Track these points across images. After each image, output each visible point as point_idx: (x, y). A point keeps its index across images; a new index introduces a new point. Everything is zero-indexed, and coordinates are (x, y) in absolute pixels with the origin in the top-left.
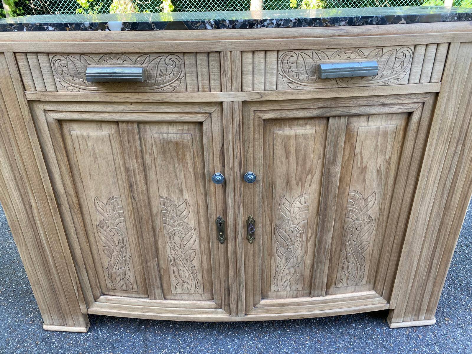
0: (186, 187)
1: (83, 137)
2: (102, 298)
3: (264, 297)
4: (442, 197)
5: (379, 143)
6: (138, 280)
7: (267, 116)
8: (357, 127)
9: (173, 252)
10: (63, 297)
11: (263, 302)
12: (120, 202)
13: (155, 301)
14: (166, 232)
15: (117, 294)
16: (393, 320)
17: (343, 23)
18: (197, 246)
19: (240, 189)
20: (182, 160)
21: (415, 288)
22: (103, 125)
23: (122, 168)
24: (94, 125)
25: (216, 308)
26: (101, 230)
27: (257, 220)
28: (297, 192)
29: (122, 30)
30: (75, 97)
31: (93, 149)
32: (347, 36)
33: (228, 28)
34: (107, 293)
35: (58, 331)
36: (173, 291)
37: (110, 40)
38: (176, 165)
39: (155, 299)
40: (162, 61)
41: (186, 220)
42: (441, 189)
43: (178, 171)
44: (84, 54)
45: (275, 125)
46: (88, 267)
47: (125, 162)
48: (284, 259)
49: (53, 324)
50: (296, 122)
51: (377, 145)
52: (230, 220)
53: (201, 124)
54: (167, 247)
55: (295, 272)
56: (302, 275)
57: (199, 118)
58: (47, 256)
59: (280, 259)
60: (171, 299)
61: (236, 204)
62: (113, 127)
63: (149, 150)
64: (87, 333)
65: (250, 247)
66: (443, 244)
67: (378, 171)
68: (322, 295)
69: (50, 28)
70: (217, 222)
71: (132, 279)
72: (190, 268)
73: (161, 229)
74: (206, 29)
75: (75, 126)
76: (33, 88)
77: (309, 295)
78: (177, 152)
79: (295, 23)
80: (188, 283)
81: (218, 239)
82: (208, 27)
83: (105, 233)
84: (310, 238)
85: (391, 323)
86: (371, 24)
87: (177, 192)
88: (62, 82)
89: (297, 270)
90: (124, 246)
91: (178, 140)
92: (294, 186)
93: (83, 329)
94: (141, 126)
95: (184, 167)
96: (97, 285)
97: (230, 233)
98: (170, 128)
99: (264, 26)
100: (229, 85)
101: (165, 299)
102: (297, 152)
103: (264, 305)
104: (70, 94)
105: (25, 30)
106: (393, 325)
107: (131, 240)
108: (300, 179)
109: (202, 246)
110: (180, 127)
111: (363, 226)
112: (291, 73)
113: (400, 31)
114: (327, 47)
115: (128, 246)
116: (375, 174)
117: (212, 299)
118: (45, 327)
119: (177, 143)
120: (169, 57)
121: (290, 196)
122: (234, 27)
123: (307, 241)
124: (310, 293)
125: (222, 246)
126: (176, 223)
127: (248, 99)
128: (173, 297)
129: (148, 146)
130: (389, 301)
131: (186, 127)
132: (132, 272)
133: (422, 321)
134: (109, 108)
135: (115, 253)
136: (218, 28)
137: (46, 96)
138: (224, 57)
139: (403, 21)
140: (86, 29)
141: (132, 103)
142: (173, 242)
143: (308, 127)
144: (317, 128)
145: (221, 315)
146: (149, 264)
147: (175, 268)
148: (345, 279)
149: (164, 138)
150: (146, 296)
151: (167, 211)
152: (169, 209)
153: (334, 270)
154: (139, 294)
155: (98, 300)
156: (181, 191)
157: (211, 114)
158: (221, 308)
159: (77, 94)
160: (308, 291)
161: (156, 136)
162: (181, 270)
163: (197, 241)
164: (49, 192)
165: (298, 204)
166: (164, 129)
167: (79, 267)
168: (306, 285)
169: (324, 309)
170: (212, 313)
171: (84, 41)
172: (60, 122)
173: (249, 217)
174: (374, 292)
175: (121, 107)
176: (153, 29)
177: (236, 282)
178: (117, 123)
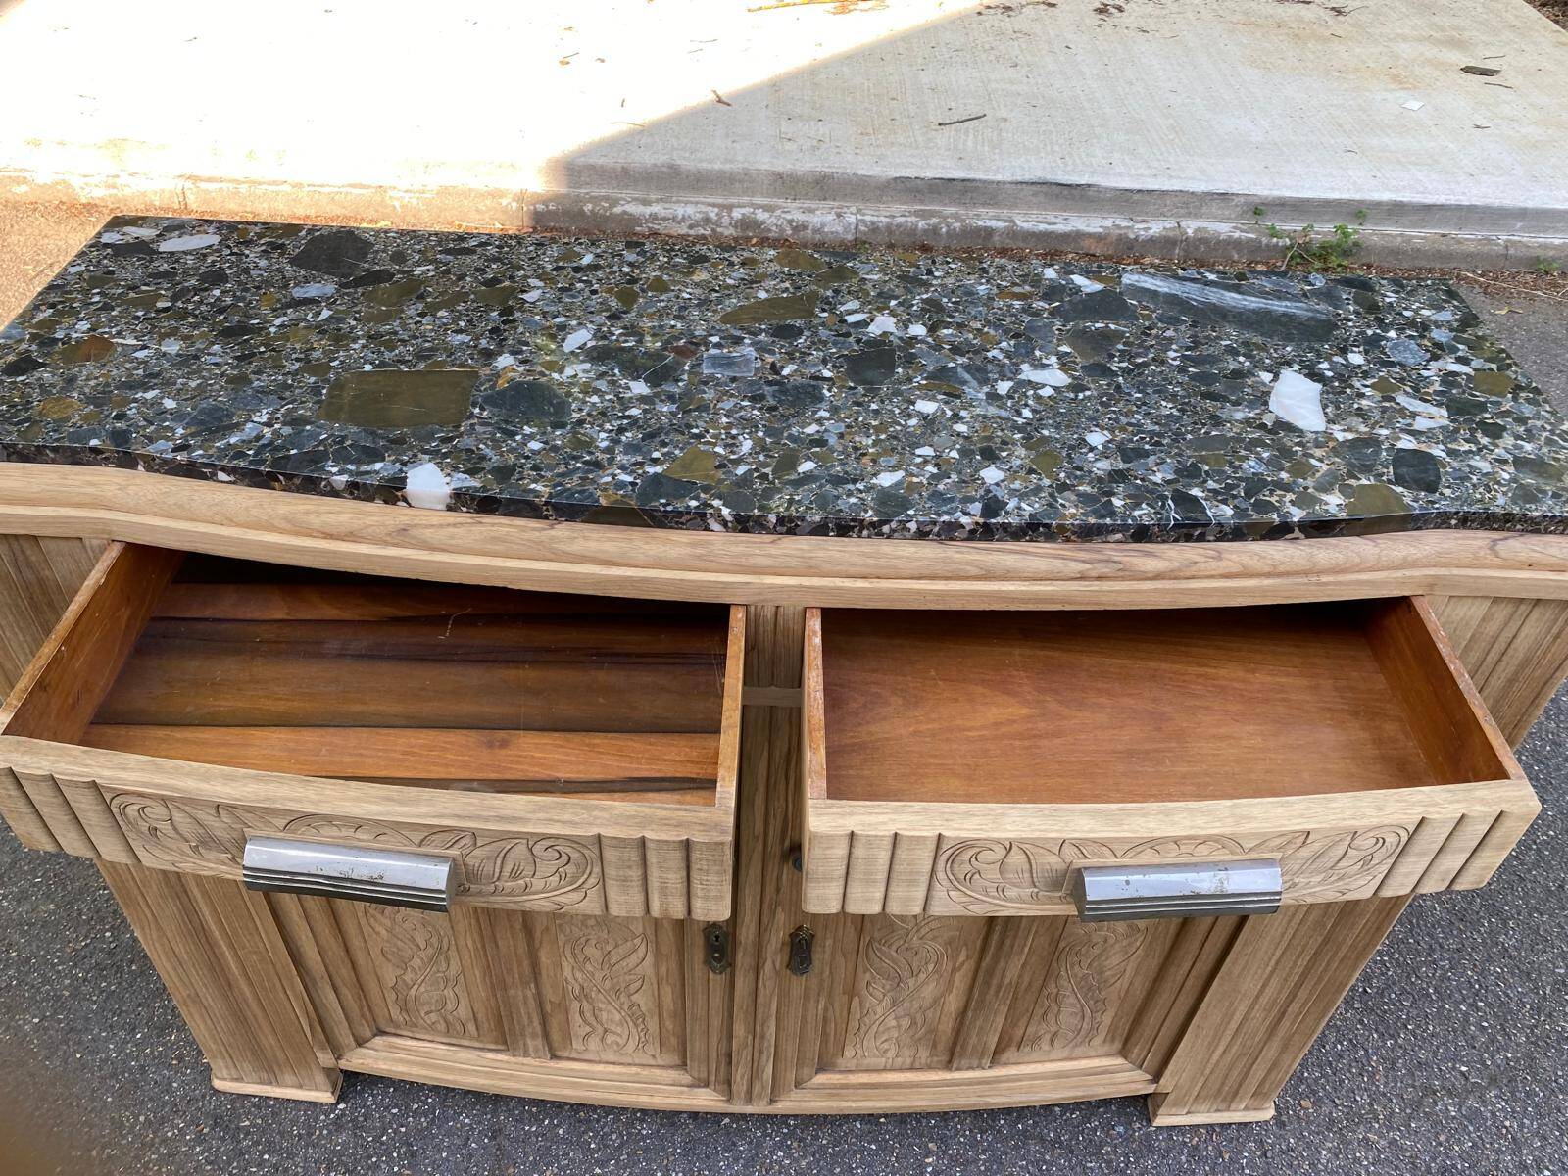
2: (378, 1041)
3: (821, 1069)
6: (481, 1016)
9: (579, 975)
10: (267, 1030)
11: (821, 1078)
13: (526, 1061)
14: (561, 937)
15: (420, 1037)
16: (1162, 1111)
17: (1119, 536)
18: (646, 969)
21: (1229, 1057)
25: (691, 1086)
26: (379, 916)
27: (819, 935)
29: (449, 508)
33: (774, 531)
35: (255, 1096)
36: (577, 1044)
39: (526, 1055)
46: (338, 982)
48: (886, 1002)
49: (239, 1079)
54: (565, 964)
55: (914, 1024)
56: (932, 1031)
58: (223, 954)
59: (875, 1002)
60: (569, 1059)
61: (766, 906)
64: (338, 1103)
65: (797, 984)
66: (1320, 979)
68: (980, 1067)
69: (222, 476)
71: (462, 1014)
72: (626, 1008)
73: (547, 929)
74: (707, 529)
77: (948, 1066)
79: (973, 532)
80: (619, 1034)
81: (709, 965)
82: (715, 526)
84: (963, 964)
85: (1155, 1115)
86: (1201, 538)
89: (920, 1021)
90: (442, 951)
93: (326, 1097)
96: (363, 1016)
97: (743, 957)
99: (880, 534)
101: (554, 1057)
103: (823, 1086)
105: (140, 467)
106: (1160, 1121)
107: (462, 943)
109: (663, 970)
111: (1112, 940)
113: (1282, 569)
115: (453, 953)
117: (683, 1068)
118: (217, 1084)
122: (791, 532)
123: (954, 970)
124: (950, 1062)
125: (717, 981)
128: (575, 1057)
130: (1157, 1077)
132: (464, 1002)
133: (1239, 1114)
135: (416, 963)
136: (744, 530)
139: (1297, 533)
140: (337, 495)
142: (581, 957)
145: (706, 1101)
146: (512, 992)
147: (585, 1003)
148: (1048, 1037)
150: (502, 1047)
153: (1019, 1020)
154: (481, 1042)
155: (367, 1044)
158: (707, 1085)
160: (945, 1058)
162: (600, 1010)
163: (649, 960)
167: (314, 983)
168: (940, 1047)
170: (680, 1094)
173: (800, 928)
174: (1120, 1061)
176: (542, 517)
177: (750, 1048)
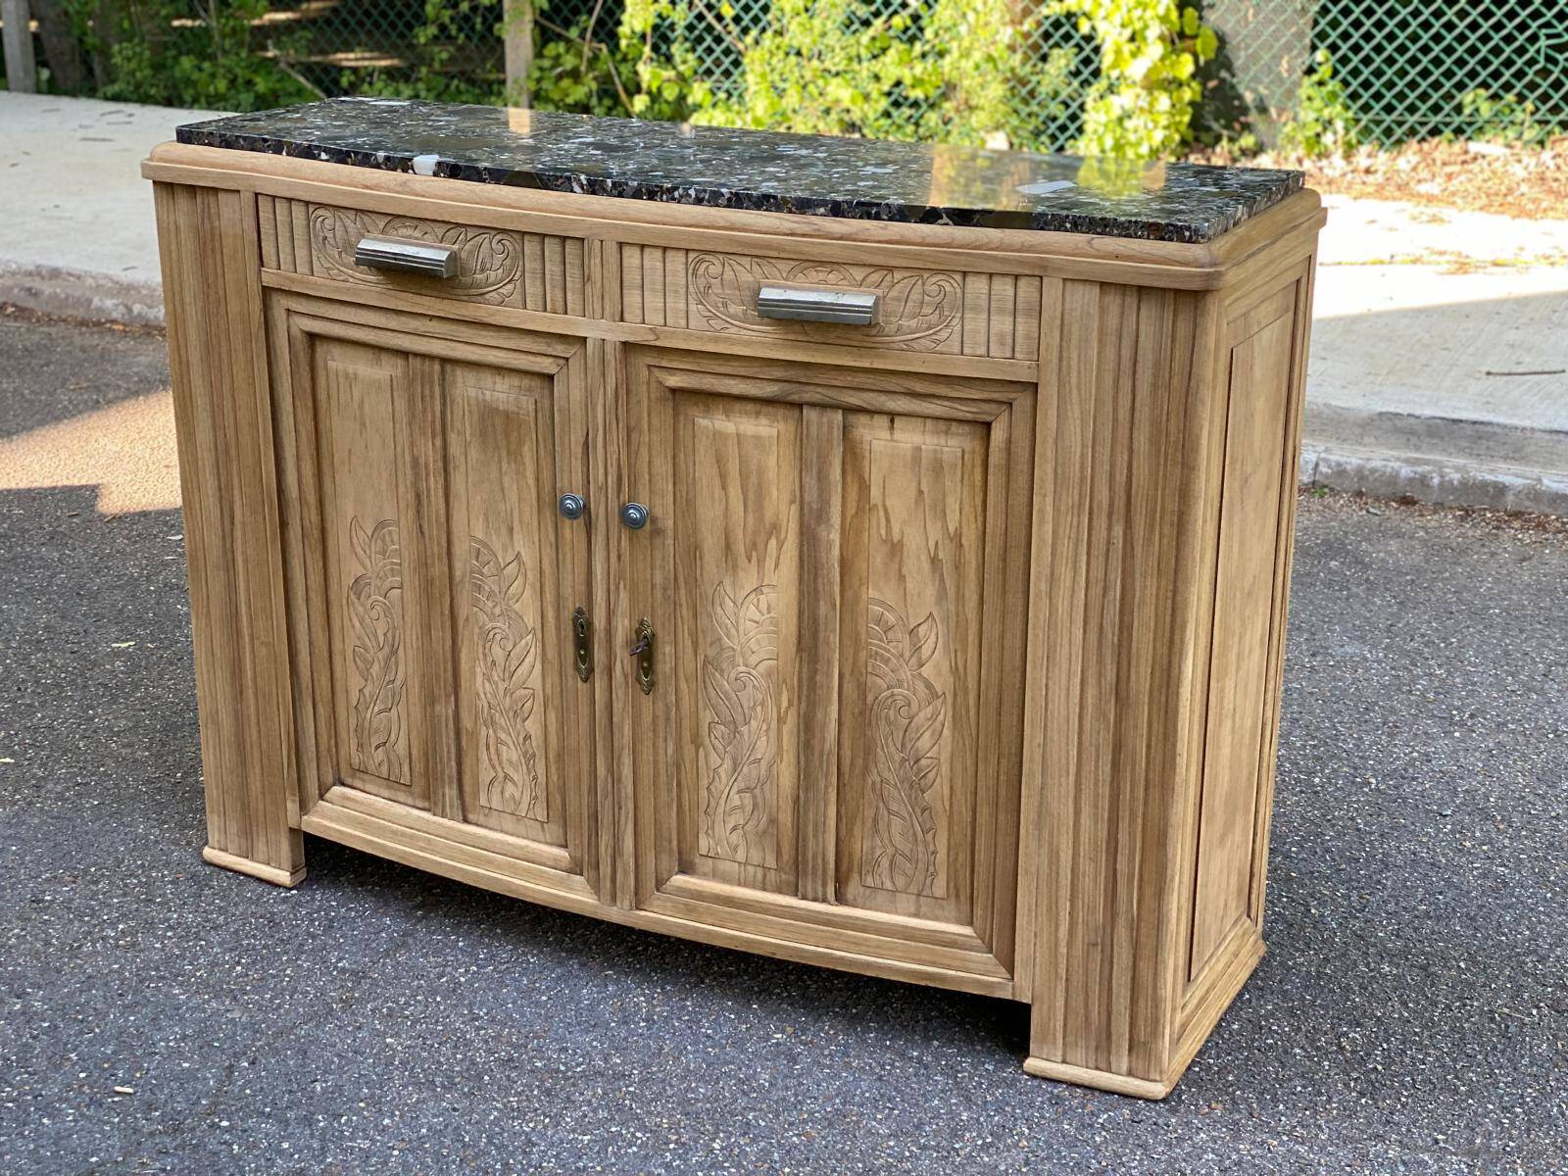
0: (521, 522)
1: (347, 376)
2: (337, 789)
3: (686, 868)
5: (925, 488)
6: (415, 752)
7: (674, 381)
8: (867, 438)
9: (487, 684)
10: (258, 771)
11: (679, 880)
12: (396, 537)
13: (442, 821)
14: (476, 630)
15: (368, 787)
16: (1033, 1047)
17: (822, 210)
18: (535, 680)
19: (619, 542)
20: (515, 455)
21: (1079, 944)
22: (385, 357)
23: (408, 458)
24: (369, 354)
25: (569, 871)
26: (356, 602)
27: (660, 634)
28: (749, 579)
29: (435, 174)
30: (338, 290)
31: (361, 405)
32: (819, 237)
33: (610, 194)
34: (349, 781)
35: (231, 870)
36: (483, 801)
37: (408, 193)
38: (505, 466)
39: (443, 816)
40: (486, 244)
41: (517, 607)
43: (506, 480)
44: (362, 211)
45: (696, 404)
46: (318, 698)
47: (412, 444)
48: (728, 764)
49: (225, 850)
50: (737, 406)
51: (921, 492)
52: (599, 621)
53: (550, 378)
54: (478, 670)
55: (755, 806)
56: (773, 821)
57: (547, 365)
58: (244, 648)
59: (716, 759)
60: (477, 824)
61: (611, 578)
62: (400, 362)
63: (458, 425)
65: (646, 701)
67: (934, 561)
68: (824, 900)
69: (324, 156)
70: (575, 620)
71: (401, 748)
72: (521, 740)
73: (467, 619)
74: (572, 191)
75: (336, 350)
76: (274, 264)
77: (794, 889)
78: (507, 436)
79: (729, 200)
80: (515, 784)
81: (577, 669)
82: (577, 188)
83: (361, 609)
84: (786, 712)
86: (877, 217)
87: (504, 531)
88: (322, 259)
89: (761, 803)
90: (394, 652)
91: (512, 408)
92: (742, 560)
93: (283, 876)
94: (448, 367)
95: (518, 473)
96: (329, 751)
97: (599, 655)
98: (498, 379)
99: (673, 199)
100: (598, 307)
101: (466, 821)
102: (744, 476)
103: (681, 891)
104: (332, 283)
105: (284, 152)
106: (1030, 1063)
107: (408, 640)
108: (754, 545)
109: (548, 685)
110: (516, 381)
111: (915, 706)
112: (713, 297)
113: (928, 240)
114: (775, 254)
115: (401, 652)
116: (926, 566)
117: (565, 846)
118: (209, 853)
119: (507, 415)
120: (499, 237)
121: (734, 584)
122: (620, 195)
123: (781, 720)
124: (796, 885)
125: (586, 686)
126: (497, 611)
127: (631, 339)
128: (482, 819)
129: (458, 413)
130: (1010, 970)
131: (526, 382)
132: (404, 727)
133: (1120, 1078)
134: (393, 322)
135: (375, 669)
136: (594, 193)
137: (292, 280)
138: (590, 249)
139: (945, 220)
140: (378, 166)
141: (432, 318)
142: (489, 659)
143: (764, 421)
144: (781, 426)
145: (577, 896)
146: (438, 708)
147: (491, 732)
148: (885, 862)
149: (485, 401)
150: (426, 805)
151: (482, 574)
152: (485, 570)
153: (853, 825)
154: (412, 794)
155: (328, 796)
156: (511, 530)
157: (567, 359)
158: (582, 874)
159: (341, 284)
160: (791, 878)
161: (472, 392)
162: (502, 743)
163: (538, 666)
164: (268, 485)
165: (752, 612)
166: (487, 379)
167: (300, 693)
168: (786, 857)
169: (831, 944)
170: (561, 883)
171: (367, 187)
172: (313, 338)
173: (642, 623)
174: (968, 930)
175: (413, 324)
176: (483, 181)
177: (610, 797)
178: (405, 354)
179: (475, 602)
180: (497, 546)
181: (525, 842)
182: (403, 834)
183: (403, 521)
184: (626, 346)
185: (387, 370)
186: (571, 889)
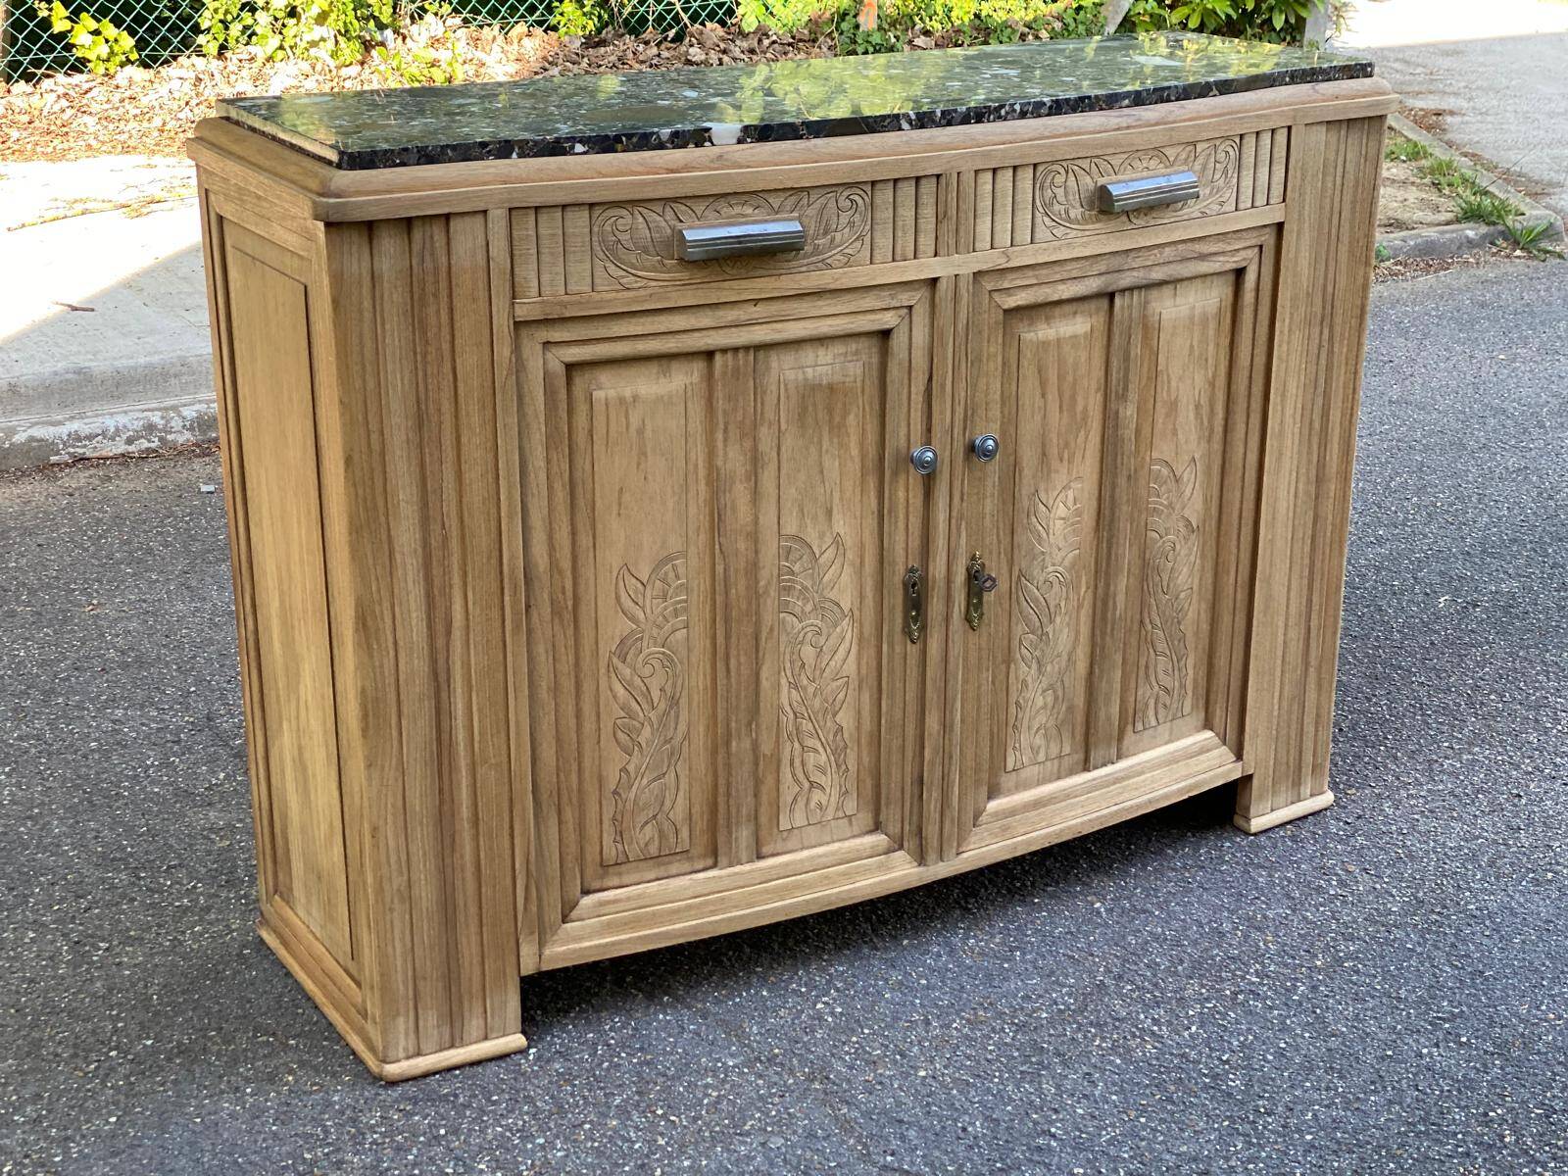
0: (841, 499)
1: (622, 400)
2: (587, 902)
3: (993, 790)
4: (1309, 453)
5: (1195, 343)
6: (696, 809)
7: (1011, 302)
8: (1158, 311)
9: (794, 694)
11: (993, 806)
12: (681, 571)
14: (783, 638)
15: (626, 880)
16: (1253, 811)
17: (1127, 102)
18: (850, 667)
19: (963, 481)
20: (838, 429)
21: (1285, 704)
22: (675, 365)
23: (702, 473)
24: (653, 368)
25: (887, 852)
26: (620, 665)
27: (988, 563)
28: (1060, 478)
29: (740, 142)
30: (635, 300)
31: (641, 432)
32: (1140, 126)
33: (939, 125)
34: (596, 885)
35: (435, 1074)
36: (784, 824)
37: (728, 168)
38: (826, 444)
39: (737, 861)
40: (832, 204)
41: (832, 595)
42: (1306, 432)
43: (827, 462)
44: (675, 200)
45: (1022, 320)
47: (711, 454)
48: (1034, 670)
49: (415, 1054)
50: (1057, 311)
51: (1192, 346)
52: (938, 569)
53: (885, 334)
54: (784, 681)
55: (1056, 698)
56: (1071, 709)
57: (888, 320)
58: (459, 784)
59: (1025, 671)
61: (953, 521)
62: (698, 367)
63: (770, 415)
64: (529, 1047)
65: (973, 638)
66: (1322, 573)
67: (1198, 407)
68: (1109, 761)
69: (579, 148)
70: (905, 585)
71: (679, 813)
72: (831, 739)
73: (772, 630)
74: (900, 129)
75: (605, 377)
76: (534, 291)
77: (1086, 769)
78: (830, 411)
79: (1051, 107)
80: (823, 789)
81: (907, 632)
82: (905, 125)
83: (627, 672)
84: (1084, 597)
85: (1248, 820)
87: (822, 517)
88: (612, 268)
89: (1060, 695)
90: (674, 702)
91: (838, 378)
92: (1055, 463)
94: (761, 354)
95: (841, 445)
97: (935, 607)
98: (821, 352)
99: (1000, 117)
100: (952, 242)
101: (760, 856)
102: (1061, 378)
104: (626, 294)
105: (514, 155)
106: (1257, 824)
107: (693, 684)
108: (1067, 445)
109: (865, 664)
110: (839, 348)
111: (1178, 547)
112: (1056, 207)
114: (1112, 151)
115: (684, 701)
116: (1192, 415)
117: (877, 827)
119: (831, 388)
120: (846, 194)
121: (1047, 491)
122: (949, 124)
123: (1079, 607)
124: (1086, 760)
125: (913, 650)
126: (809, 607)
127: (984, 267)
128: (779, 847)
129: (770, 399)
130: (1239, 757)
131: (853, 346)
132: (684, 786)
133: (1308, 802)
134: (705, 319)
135: (645, 734)
136: (922, 127)
137: (564, 305)
138: (947, 185)
139: (1215, 92)
140: (661, 146)
141: (756, 302)
142: (798, 664)
143: (1079, 319)
144: (1094, 319)
145: (902, 872)
146: (734, 746)
147: (796, 745)
148: (1152, 702)
149: (806, 379)
150: (710, 862)
151: (792, 573)
152: (796, 568)
154: (690, 859)
155: (574, 914)
156: (829, 513)
157: (910, 308)
158: (901, 847)
159: (642, 292)
160: (1080, 756)
161: (790, 375)
162: (809, 750)
163: (854, 649)
164: (512, 571)
165: (1061, 511)
166: (808, 355)
168: (1078, 736)
169: (1117, 801)
170: (881, 867)
171: (672, 171)
172: (571, 368)
173: (973, 558)
174: (1209, 734)
175: (731, 315)
176: (801, 137)
177: (941, 753)
178: (709, 355)
179: (785, 606)
180: (811, 535)
181: (836, 846)
182: (689, 907)
183: (693, 550)
184: (977, 275)
185: (683, 379)
186: (890, 869)
